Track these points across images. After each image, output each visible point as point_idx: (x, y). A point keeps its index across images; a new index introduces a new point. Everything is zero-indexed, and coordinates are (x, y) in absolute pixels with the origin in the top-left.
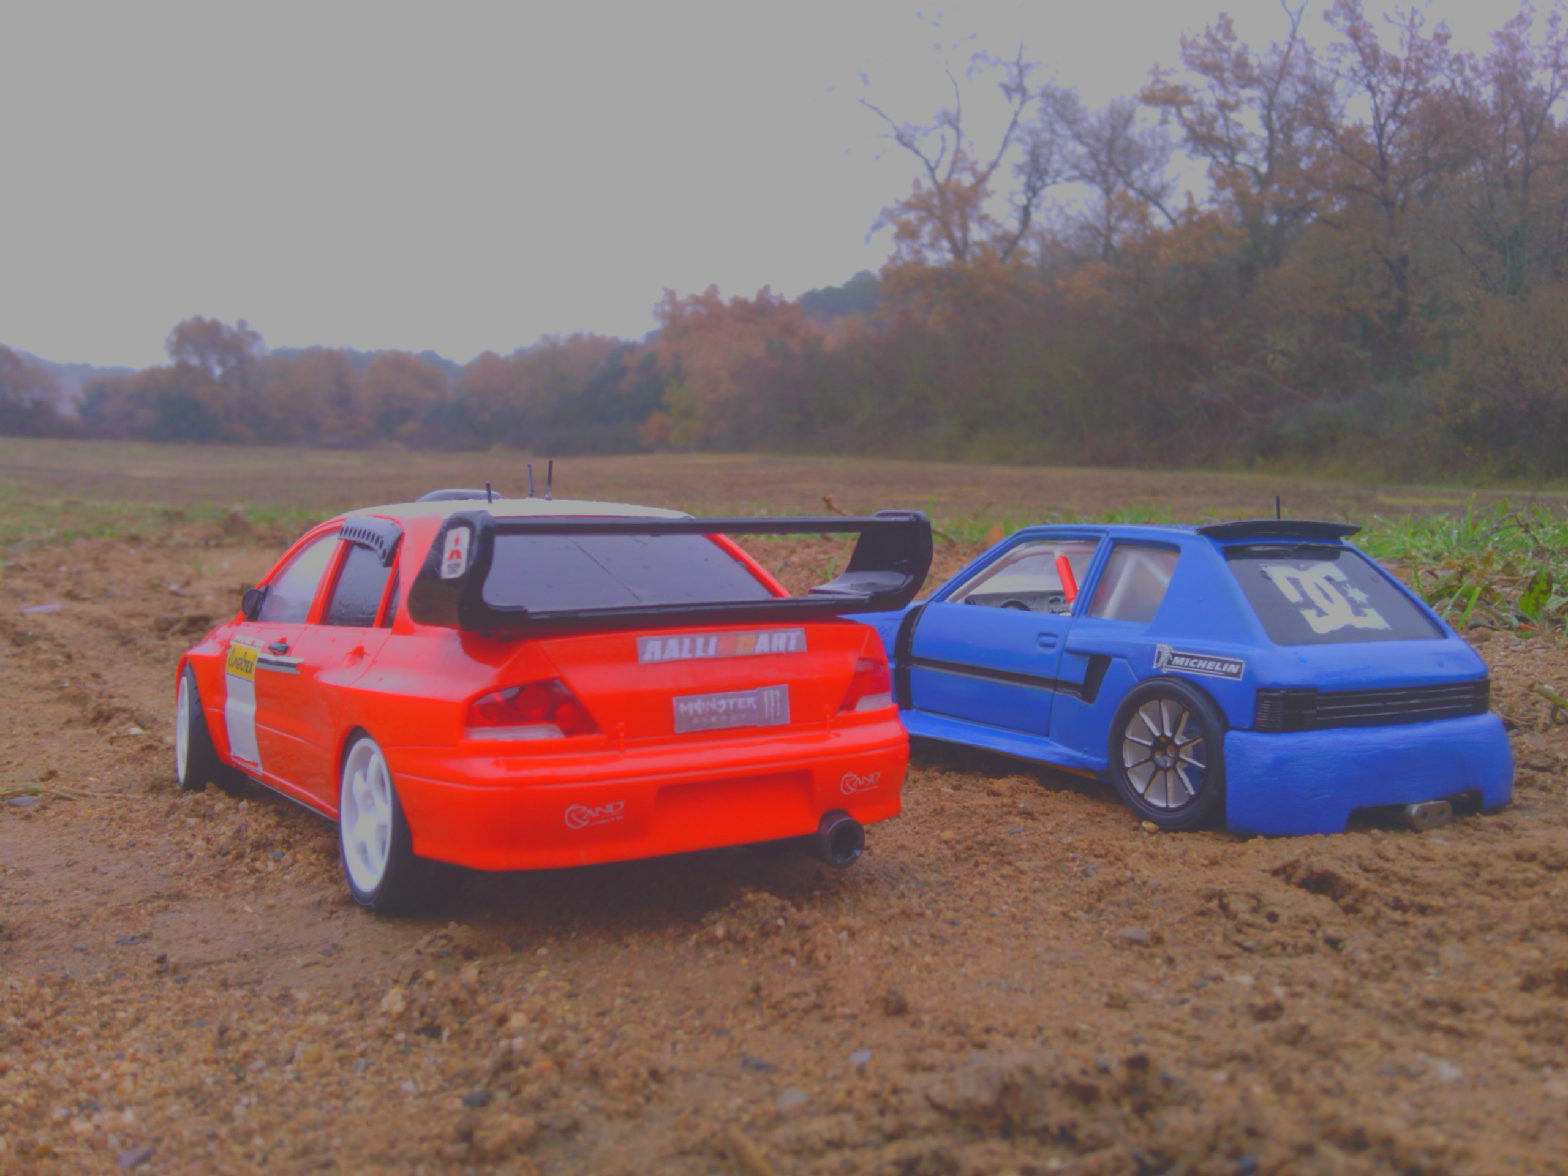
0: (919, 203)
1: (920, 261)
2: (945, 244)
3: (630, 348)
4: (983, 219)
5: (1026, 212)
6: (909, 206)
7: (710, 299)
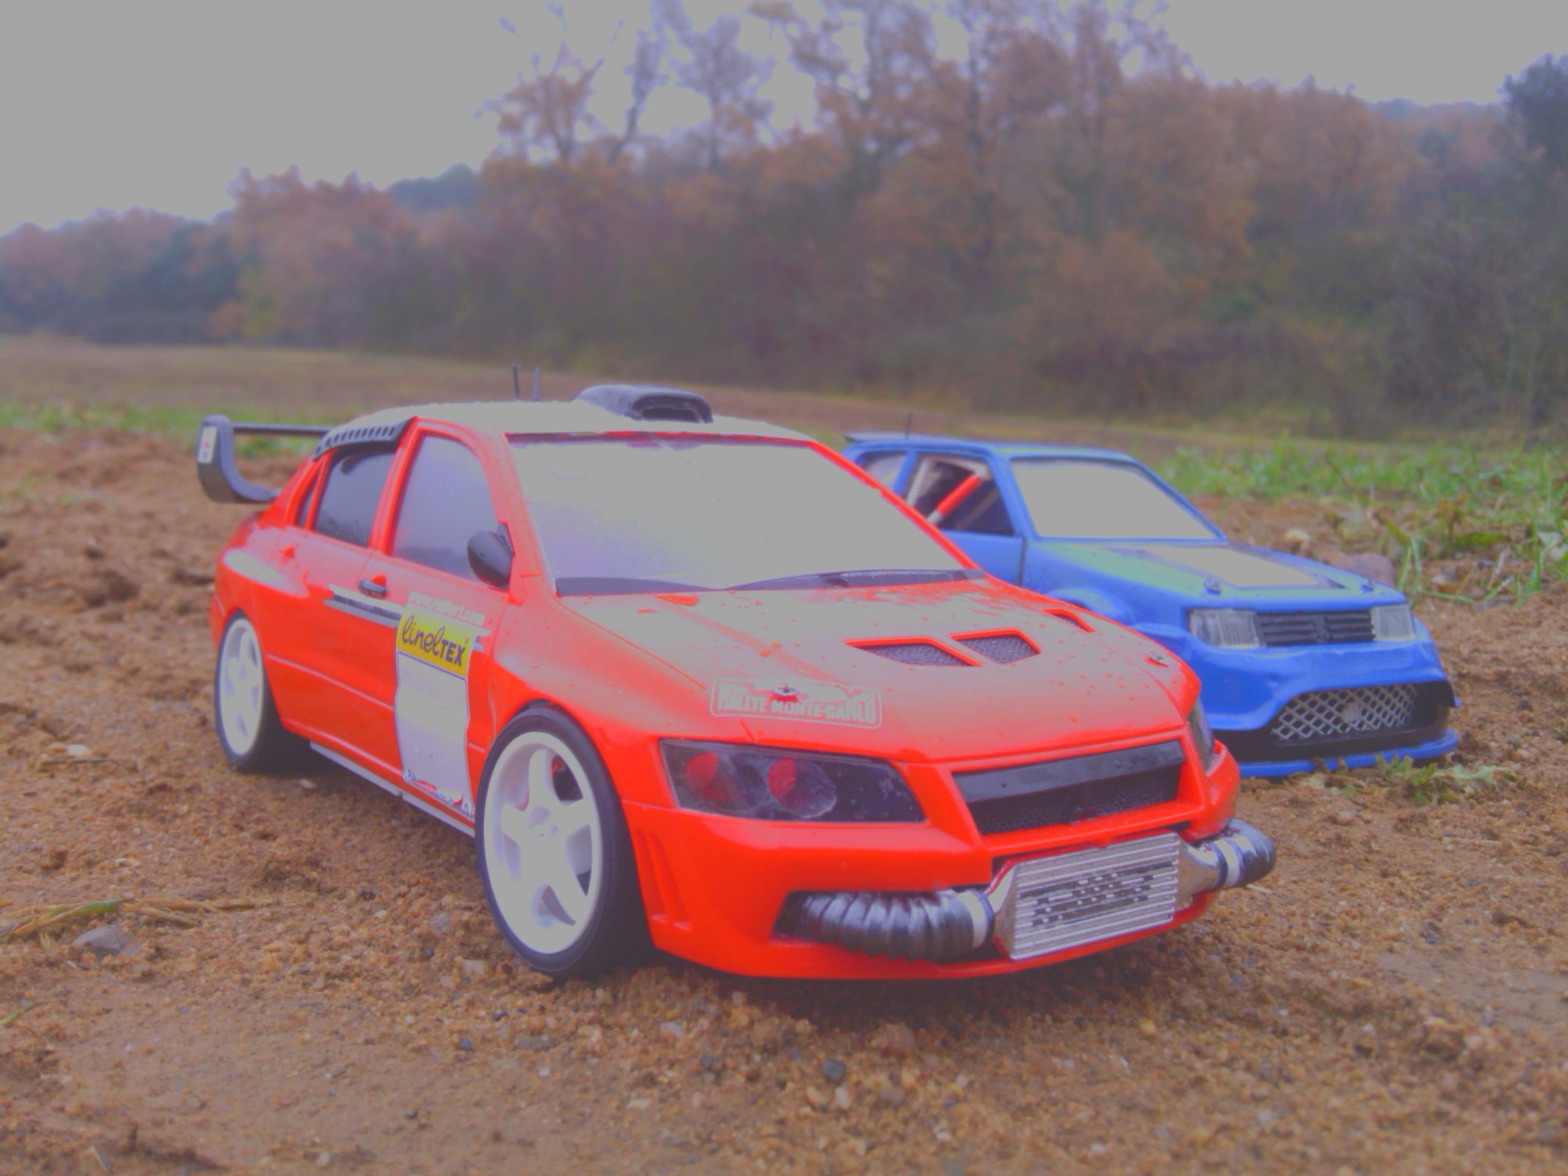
0: (523, 94)
1: (522, 158)
2: (549, 141)
3: (198, 228)
4: (590, 119)
5: (633, 116)
6: (511, 97)
7: (290, 180)
